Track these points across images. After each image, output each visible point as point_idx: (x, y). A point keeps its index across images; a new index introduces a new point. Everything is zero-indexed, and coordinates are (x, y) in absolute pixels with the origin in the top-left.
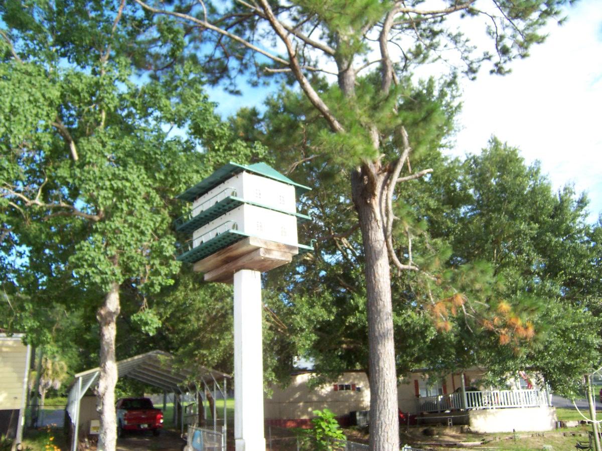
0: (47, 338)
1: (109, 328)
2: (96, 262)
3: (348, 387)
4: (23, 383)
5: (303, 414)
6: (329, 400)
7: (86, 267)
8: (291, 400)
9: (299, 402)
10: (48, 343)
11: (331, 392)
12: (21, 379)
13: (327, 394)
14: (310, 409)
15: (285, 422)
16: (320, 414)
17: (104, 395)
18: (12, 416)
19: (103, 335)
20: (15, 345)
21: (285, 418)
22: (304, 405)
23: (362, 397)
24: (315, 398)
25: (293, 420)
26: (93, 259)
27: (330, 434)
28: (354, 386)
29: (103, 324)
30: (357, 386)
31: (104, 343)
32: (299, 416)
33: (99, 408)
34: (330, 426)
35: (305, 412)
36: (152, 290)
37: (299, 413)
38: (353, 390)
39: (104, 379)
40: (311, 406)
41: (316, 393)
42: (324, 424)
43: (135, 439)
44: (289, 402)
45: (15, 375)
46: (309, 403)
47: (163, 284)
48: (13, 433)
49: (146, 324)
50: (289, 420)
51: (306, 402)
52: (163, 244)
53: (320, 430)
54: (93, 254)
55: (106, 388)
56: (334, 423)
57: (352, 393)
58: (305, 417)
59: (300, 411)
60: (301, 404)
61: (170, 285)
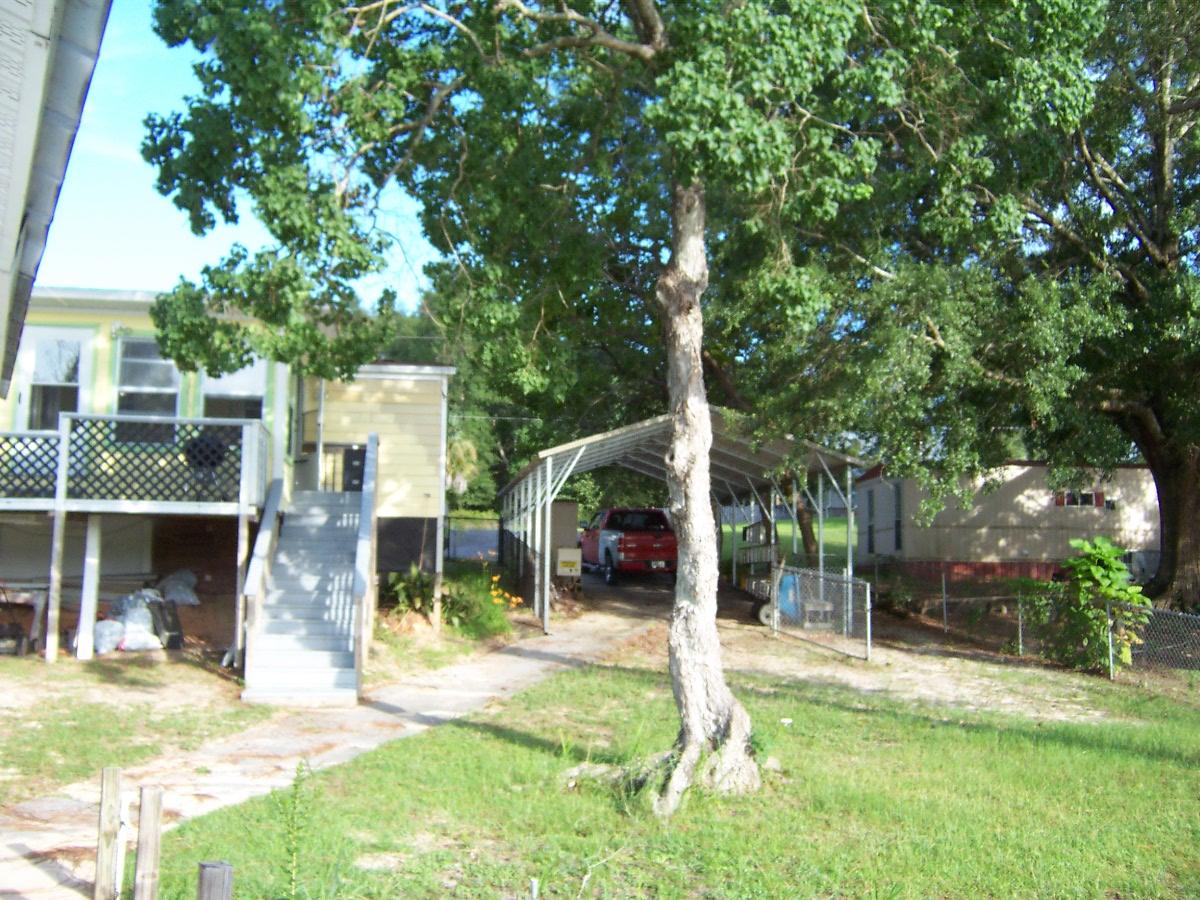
0: (519, 356)
1: (690, 317)
2: (724, 114)
3: (1086, 499)
4: (438, 466)
5: (988, 550)
6: (1046, 524)
7: (694, 127)
8: (963, 521)
9: (980, 527)
10: (523, 366)
11: (1048, 507)
12: (433, 457)
13: (1040, 513)
14: (1002, 543)
15: (950, 566)
16: (1088, 548)
17: (687, 475)
18: (425, 529)
19: (675, 336)
20: (417, 390)
21: (948, 559)
22: (989, 535)
23: (1119, 521)
24: (1013, 520)
25: (967, 565)
26: (716, 104)
27: (1112, 592)
28: (1100, 497)
29: (672, 309)
30: (1108, 498)
31: (678, 354)
32: (979, 556)
33: (677, 506)
34: (1111, 575)
35: (989, 547)
36: (819, 212)
37: (979, 550)
38: (1099, 504)
39: (685, 439)
40: (1004, 536)
41: (1017, 509)
42: (1097, 572)
43: (639, 589)
44: (959, 526)
45: (421, 450)
46: (1000, 528)
47: (846, 196)
48: (429, 563)
49: (797, 300)
50: (957, 564)
51: (993, 528)
52: (879, 72)
53: (1089, 584)
54: (713, 92)
55: (692, 461)
56: (1119, 570)
57: (1096, 512)
58: (992, 559)
59: (981, 545)
60: (984, 531)
61: (864, 200)
